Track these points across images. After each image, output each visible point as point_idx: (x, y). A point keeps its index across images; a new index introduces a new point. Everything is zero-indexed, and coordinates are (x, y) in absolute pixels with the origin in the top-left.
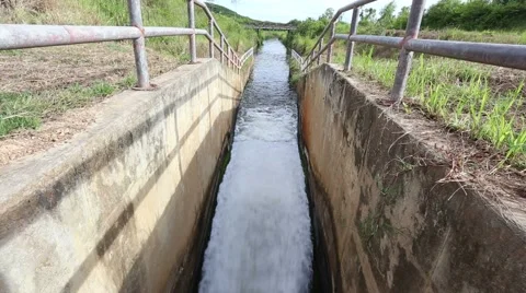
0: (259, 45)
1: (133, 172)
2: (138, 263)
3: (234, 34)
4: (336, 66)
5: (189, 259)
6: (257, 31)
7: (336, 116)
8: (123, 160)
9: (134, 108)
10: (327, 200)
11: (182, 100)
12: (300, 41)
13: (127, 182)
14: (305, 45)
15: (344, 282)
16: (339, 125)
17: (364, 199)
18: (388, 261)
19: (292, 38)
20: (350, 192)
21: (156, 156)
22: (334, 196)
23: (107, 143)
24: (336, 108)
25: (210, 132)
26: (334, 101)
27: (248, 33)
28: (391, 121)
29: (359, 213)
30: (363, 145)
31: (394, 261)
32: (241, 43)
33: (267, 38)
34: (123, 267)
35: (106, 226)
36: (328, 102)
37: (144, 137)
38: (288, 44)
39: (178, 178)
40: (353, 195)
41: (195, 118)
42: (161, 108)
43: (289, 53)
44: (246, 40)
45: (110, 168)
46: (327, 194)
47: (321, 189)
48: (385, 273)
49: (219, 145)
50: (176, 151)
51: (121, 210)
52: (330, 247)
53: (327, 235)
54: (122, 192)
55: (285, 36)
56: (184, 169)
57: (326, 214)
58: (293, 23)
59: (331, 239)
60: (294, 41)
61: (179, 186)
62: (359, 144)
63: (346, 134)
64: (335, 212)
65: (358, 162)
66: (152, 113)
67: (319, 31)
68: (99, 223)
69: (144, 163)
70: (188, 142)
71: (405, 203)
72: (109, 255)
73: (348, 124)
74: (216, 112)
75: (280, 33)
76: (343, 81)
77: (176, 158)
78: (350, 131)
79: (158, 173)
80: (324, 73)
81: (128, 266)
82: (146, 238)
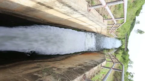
0: (119, 39)
1: (61, 8)
2: (39, 11)
3: (123, 31)
4: (104, 64)
5: (46, 22)
6: (124, 38)
7: (86, 63)
8: (63, 6)
9: (79, 7)
10: (63, 59)
11: (88, 18)
12: (121, 52)
13: (58, 7)
14: (119, 54)
15: (39, 63)
16: (83, 64)
17: (58, 69)
18: (40, 74)
19: (121, 50)
20: (62, 66)
21: (68, 13)
22: (63, 62)
23: (65, 2)
24: (89, 63)
25: (83, 26)
26: (91, 62)
27: (123, 35)
28: (76, 78)
29: (55, 68)
30: (74, 70)
31: (39, 75)
32: (119, 33)
33: (122, 42)
34: (37, 8)
35: (45, 4)
36: (92, 61)
37: (72, 10)
38: (120, 48)
39: (66, 19)
40: (61, 67)
41: (85, 22)
42: (82, 13)
43: (116, 49)
44: (120, 35)
45: (60, 3)
46: (64, 59)
47: (66, 58)
48: (38, 73)
49: (81, 28)
50: (73, 17)
51: (50, 6)
52: (49, 60)
53: (53, 59)
54: (55, 6)
55: (123, 47)
56: (69, 20)
57: (59, 59)
58: (127, 50)
59: (51, 60)
60: (120, 50)
61: (64, 19)
62: (75, 69)
63: (79, 65)
64: (58, 61)
65: (69, 68)
66: (80, 11)
67: (124, 59)
68: (45, 2)
69: (65, 10)
70: (77, 20)
71: (52, 79)
72: (38, 5)
73: (82, 66)
74: (90, 27)
75: (124, 46)
76: (96, 65)
77: (71, 18)
78: (80, 67)
79: (64, 14)
80: (103, 60)
81: (38, 9)
82: (46, 12)
